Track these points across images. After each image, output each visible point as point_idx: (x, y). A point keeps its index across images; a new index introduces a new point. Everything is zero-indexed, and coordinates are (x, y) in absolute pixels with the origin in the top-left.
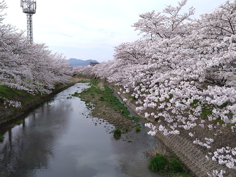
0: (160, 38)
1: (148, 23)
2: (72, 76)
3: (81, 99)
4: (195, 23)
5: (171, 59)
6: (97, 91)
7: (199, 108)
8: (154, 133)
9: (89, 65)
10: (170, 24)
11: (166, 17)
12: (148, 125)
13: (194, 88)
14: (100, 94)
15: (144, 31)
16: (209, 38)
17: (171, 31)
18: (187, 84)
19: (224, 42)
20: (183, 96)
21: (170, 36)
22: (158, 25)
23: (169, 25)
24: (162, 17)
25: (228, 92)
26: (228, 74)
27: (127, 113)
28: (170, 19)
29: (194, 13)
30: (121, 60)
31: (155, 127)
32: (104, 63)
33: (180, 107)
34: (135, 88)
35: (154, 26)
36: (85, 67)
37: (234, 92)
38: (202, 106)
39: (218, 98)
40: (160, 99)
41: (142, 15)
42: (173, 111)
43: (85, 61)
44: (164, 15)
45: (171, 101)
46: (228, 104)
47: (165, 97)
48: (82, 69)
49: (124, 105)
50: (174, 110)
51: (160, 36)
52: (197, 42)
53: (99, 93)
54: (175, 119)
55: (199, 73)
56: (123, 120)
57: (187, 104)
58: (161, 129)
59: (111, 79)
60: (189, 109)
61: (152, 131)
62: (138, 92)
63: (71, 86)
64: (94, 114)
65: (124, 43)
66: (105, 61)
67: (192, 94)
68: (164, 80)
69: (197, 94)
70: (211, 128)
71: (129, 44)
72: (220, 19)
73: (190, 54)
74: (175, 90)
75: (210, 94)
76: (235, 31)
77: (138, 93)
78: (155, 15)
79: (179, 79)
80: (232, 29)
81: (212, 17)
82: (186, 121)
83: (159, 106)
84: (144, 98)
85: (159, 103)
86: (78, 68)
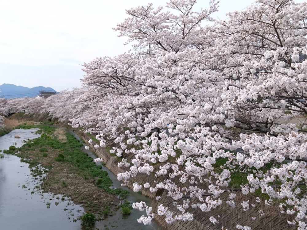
0: (163, 50)
1: (142, 24)
2: (6, 117)
3: (21, 159)
4: (219, 27)
5: (178, 87)
6: (53, 144)
7: (226, 173)
8: (148, 219)
9: (39, 96)
10: (180, 28)
11: (172, 15)
12: (138, 206)
13: (217, 137)
14: (59, 148)
15: (134, 38)
16: (242, 52)
17: (180, 38)
18: (205, 130)
19: (264, 59)
20: (199, 152)
21: (180, 47)
22: (159, 28)
23: (177, 29)
24: (165, 15)
25: (272, 145)
26: (275, 113)
27: (107, 183)
28: (179, 19)
29: (218, 9)
30: (96, 88)
31: (150, 208)
32: (64, 92)
33: (193, 171)
34: (117, 137)
35: (152, 31)
36: (31, 100)
37: (283, 144)
38: (234, 168)
39: (257, 155)
40: (160, 157)
41: (130, 11)
42: (181, 178)
43: (30, 88)
44: (168, 12)
45: (179, 161)
46: (273, 165)
47: (168, 155)
48: (24, 103)
49: (101, 168)
50: (183, 177)
51: (163, 47)
52: (222, 58)
53: (57, 147)
54: (186, 193)
55: (226, 112)
56: (100, 195)
57: (205, 166)
58: (162, 212)
59: (75, 122)
60: (210, 175)
61: (145, 216)
62: (123, 145)
63: (3, 135)
64: (45, 187)
65: (101, 59)
66: (68, 89)
67: (214, 149)
68: (166, 123)
69: (223, 148)
70: (246, 208)
71: (108, 59)
72: (260, 22)
73: (210, 79)
74: (185, 141)
75: (243, 148)
76: (284, 41)
77: (122, 147)
78: (154, 12)
79: (191, 122)
80: (279, 37)
81: (246, 18)
82: (204, 196)
83: (159, 171)
84: (133, 156)
85: (157, 165)
86: (17, 102)
